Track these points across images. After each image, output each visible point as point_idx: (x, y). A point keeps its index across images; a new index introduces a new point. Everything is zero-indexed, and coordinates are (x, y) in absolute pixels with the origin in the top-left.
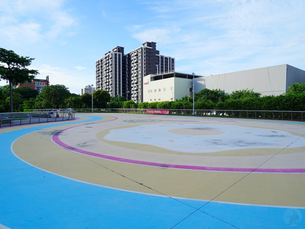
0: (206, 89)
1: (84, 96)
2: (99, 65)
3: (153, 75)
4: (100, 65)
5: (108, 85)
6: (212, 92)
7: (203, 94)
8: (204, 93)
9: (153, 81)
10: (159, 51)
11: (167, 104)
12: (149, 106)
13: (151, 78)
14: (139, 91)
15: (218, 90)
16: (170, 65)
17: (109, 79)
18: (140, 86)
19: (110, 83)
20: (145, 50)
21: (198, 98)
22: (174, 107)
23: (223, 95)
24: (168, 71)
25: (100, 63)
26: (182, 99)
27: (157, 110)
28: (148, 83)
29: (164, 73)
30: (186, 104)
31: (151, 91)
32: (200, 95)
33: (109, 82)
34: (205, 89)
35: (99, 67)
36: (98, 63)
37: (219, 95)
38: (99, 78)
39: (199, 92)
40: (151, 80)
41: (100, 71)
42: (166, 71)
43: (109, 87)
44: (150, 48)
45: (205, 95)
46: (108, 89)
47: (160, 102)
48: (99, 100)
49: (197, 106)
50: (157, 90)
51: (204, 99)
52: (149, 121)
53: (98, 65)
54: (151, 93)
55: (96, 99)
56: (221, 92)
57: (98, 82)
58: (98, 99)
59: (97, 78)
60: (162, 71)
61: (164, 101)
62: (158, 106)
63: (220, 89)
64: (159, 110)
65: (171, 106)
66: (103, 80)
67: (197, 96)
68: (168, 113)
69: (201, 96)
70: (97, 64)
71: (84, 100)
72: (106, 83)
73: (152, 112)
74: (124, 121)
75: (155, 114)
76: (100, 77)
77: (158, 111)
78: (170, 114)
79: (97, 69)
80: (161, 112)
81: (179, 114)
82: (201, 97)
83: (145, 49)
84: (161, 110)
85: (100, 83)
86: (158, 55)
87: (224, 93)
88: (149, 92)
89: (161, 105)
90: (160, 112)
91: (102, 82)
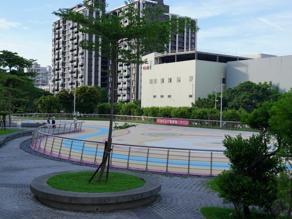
0: (249, 82)
1: (61, 95)
2: (59, 28)
3: (160, 55)
4: (61, 29)
5: (76, 67)
6: (258, 88)
7: (242, 90)
8: (244, 88)
9: (159, 63)
10: (168, 6)
11: (185, 112)
12: (160, 112)
13: (156, 59)
14: (133, 78)
15: (268, 83)
16: (188, 38)
17: (77, 55)
18: (134, 69)
19: (80, 63)
20: (144, 6)
21: (234, 98)
22: (196, 116)
23: (277, 93)
24: (185, 49)
25: (61, 25)
26: (208, 98)
27: (172, 120)
28: (151, 66)
29: (177, 53)
30: (211, 112)
31: (156, 81)
32: (237, 93)
33: (78, 61)
34: (246, 83)
35: (59, 32)
36: (57, 26)
37: (270, 92)
38: (59, 53)
39: (237, 86)
40: (156, 63)
41: (61, 40)
42: (181, 48)
43: (77, 70)
44: (154, 2)
45: (245, 93)
46: (74, 72)
47: (175, 108)
48: (85, 101)
49: (225, 116)
50: (166, 81)
51: (244, 98)
52: (169, 135)
53: (57, 29)
54: (155, 85)
55: (80, 99)
56: (274, 86)
57: (57, 60)
58: (82, 100)
59: (55, 52)
60: (174, 48)
61: (182, 106)
62: (172, 114)
63: (271, 82)
64: (175, 120)
65: (191, 115)
66: (66, 56)
67: (233, 94)
68: (187, 123)
69: (239, 93)
70: (55, 26)
71: (61, 100)
72: (72, 62)
73: (166, 121)
74: (142, 134)
75: (169, 124)
76: (61, 50)
77: (173, 122)
78: (190, 125)
79: (55, 36)
80: (178, 122)
81: (202, 125)
82: (239, 95)
83: (144, 4)
84: (177, 120)
85: (61, 61)
86: (167, 14)
87: (277, 88)
88: (152, 83)
89: (177, 112)
90: (176, 122)
91: (65, 60)
